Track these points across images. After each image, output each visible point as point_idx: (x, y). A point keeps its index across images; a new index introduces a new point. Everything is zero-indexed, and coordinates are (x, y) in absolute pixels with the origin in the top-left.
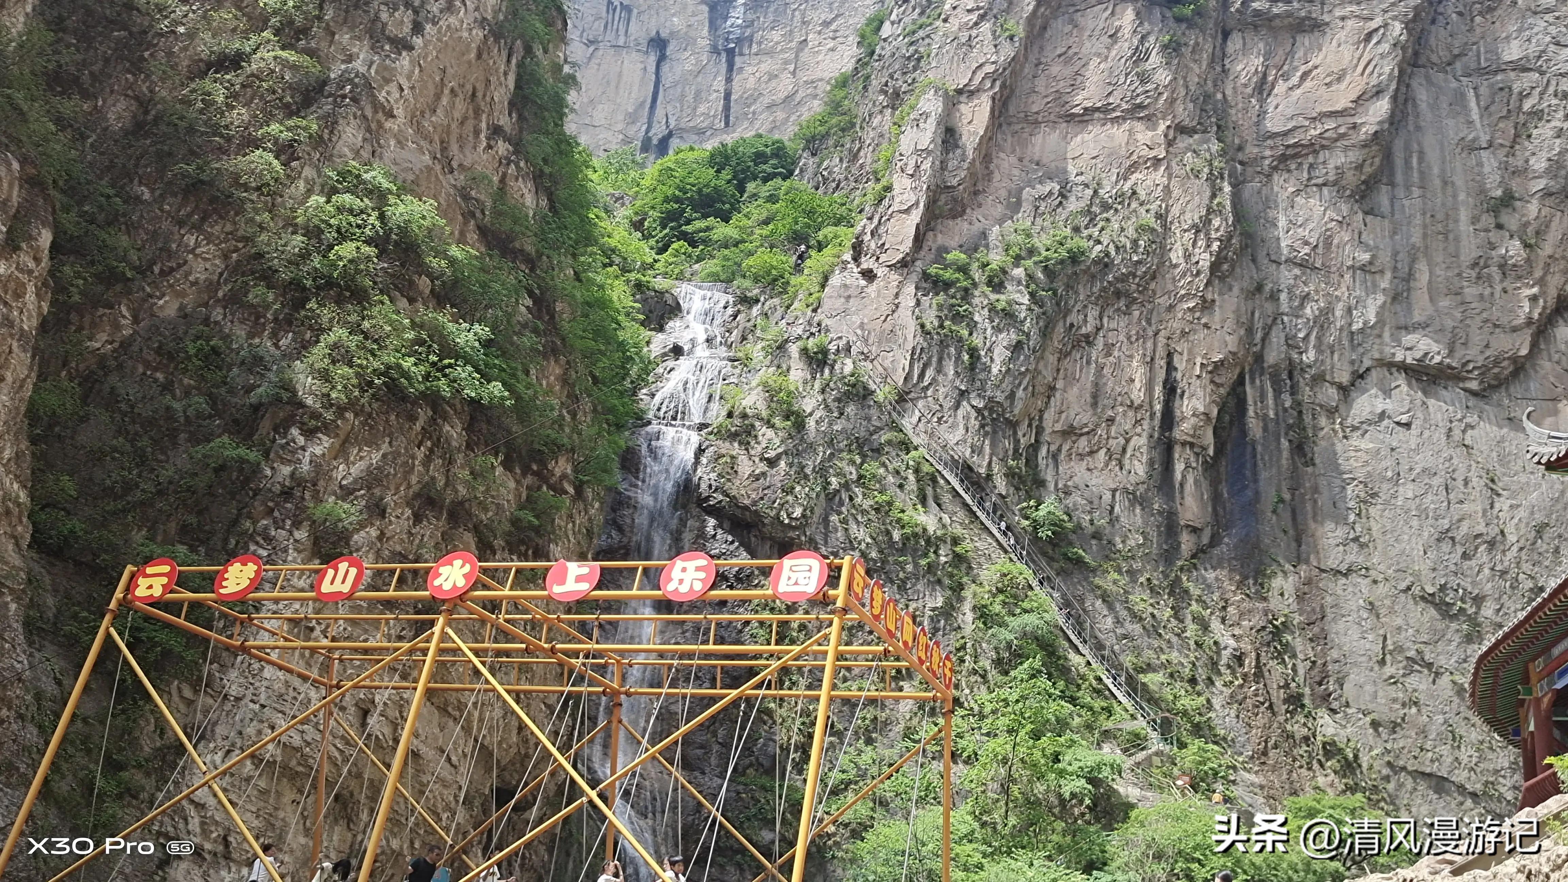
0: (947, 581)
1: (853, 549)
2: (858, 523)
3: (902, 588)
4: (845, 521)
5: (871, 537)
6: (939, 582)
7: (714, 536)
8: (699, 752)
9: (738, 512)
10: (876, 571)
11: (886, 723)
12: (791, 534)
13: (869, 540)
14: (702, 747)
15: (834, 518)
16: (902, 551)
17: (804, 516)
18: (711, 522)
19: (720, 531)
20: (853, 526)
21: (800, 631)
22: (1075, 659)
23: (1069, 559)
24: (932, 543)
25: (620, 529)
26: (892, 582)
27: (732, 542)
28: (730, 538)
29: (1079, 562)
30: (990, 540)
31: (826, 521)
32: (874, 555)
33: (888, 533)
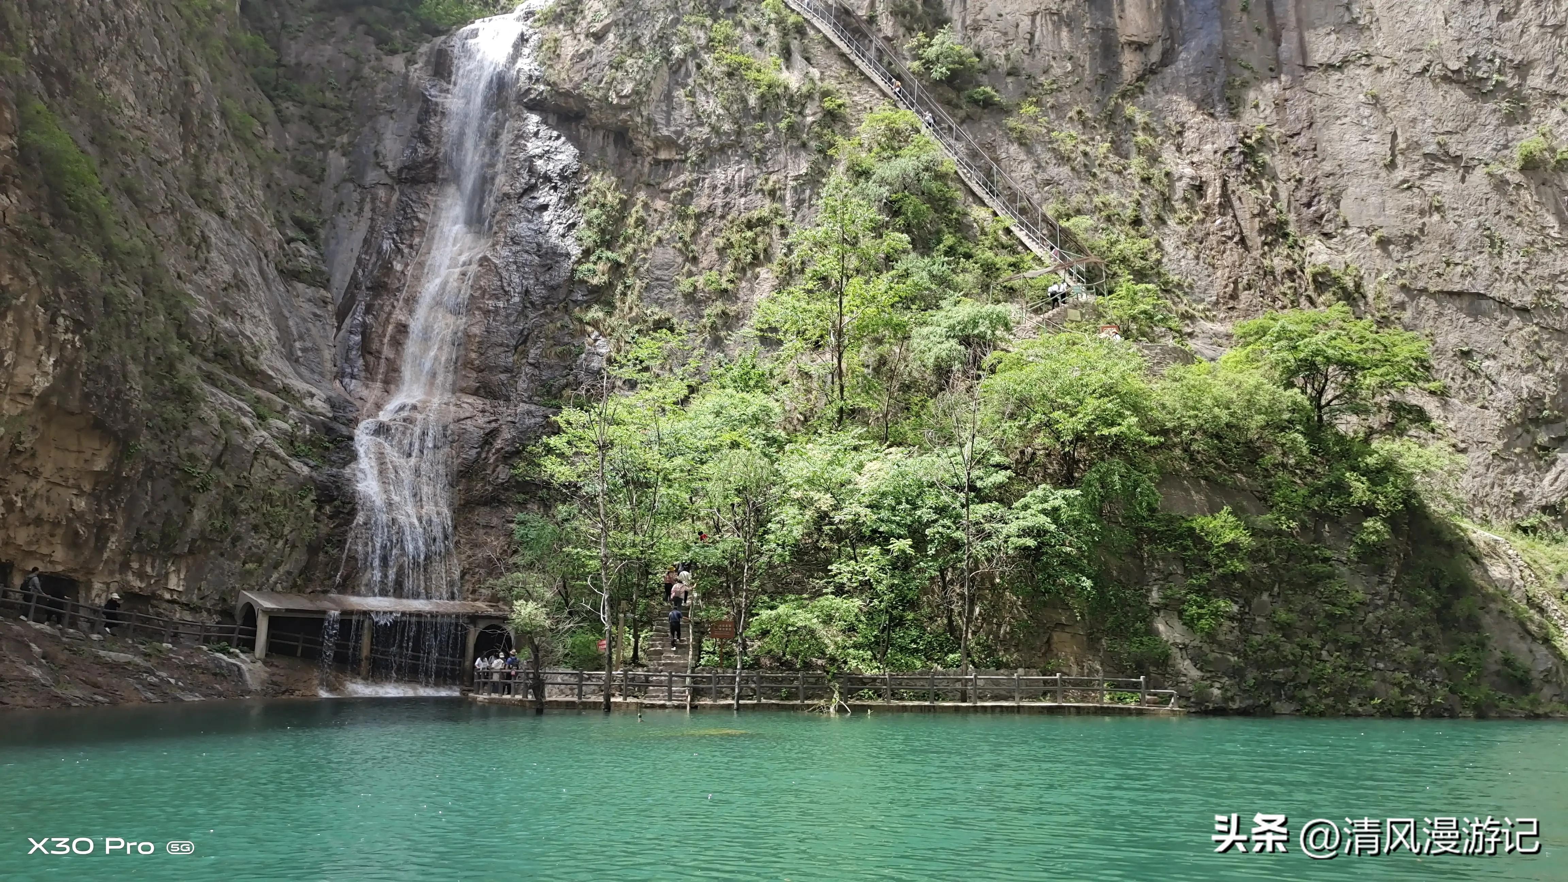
0: (813, 144)
1: (702, 124)
2: (707, 94)
3: (760, 161)
4: (692, 94)
5: (724, 107)
6: (804, 145)
7: (536, 134)
8: (503, 377)
9: (561, 101)
10: (730, 146)
11: (737, 317)
12: (623, 116)
13: (721, 111)
14: (507, 370)
15: (680, 93)
16: (760, 118)
17: (636, 92)
18: (534, 118)
19: (543, 127)
20: (701, 99)
21: (637, 227)
22: (977, 213)
23: (976, 102)
24: (797, 102)
25: (426, 142)
26: (750, 156)
27: (558, 138)
28: (555, 134)
29: (987, 103)
30: (871, 91)
31: (668, 97)
32: (726, 127)
33: (744, 100)
